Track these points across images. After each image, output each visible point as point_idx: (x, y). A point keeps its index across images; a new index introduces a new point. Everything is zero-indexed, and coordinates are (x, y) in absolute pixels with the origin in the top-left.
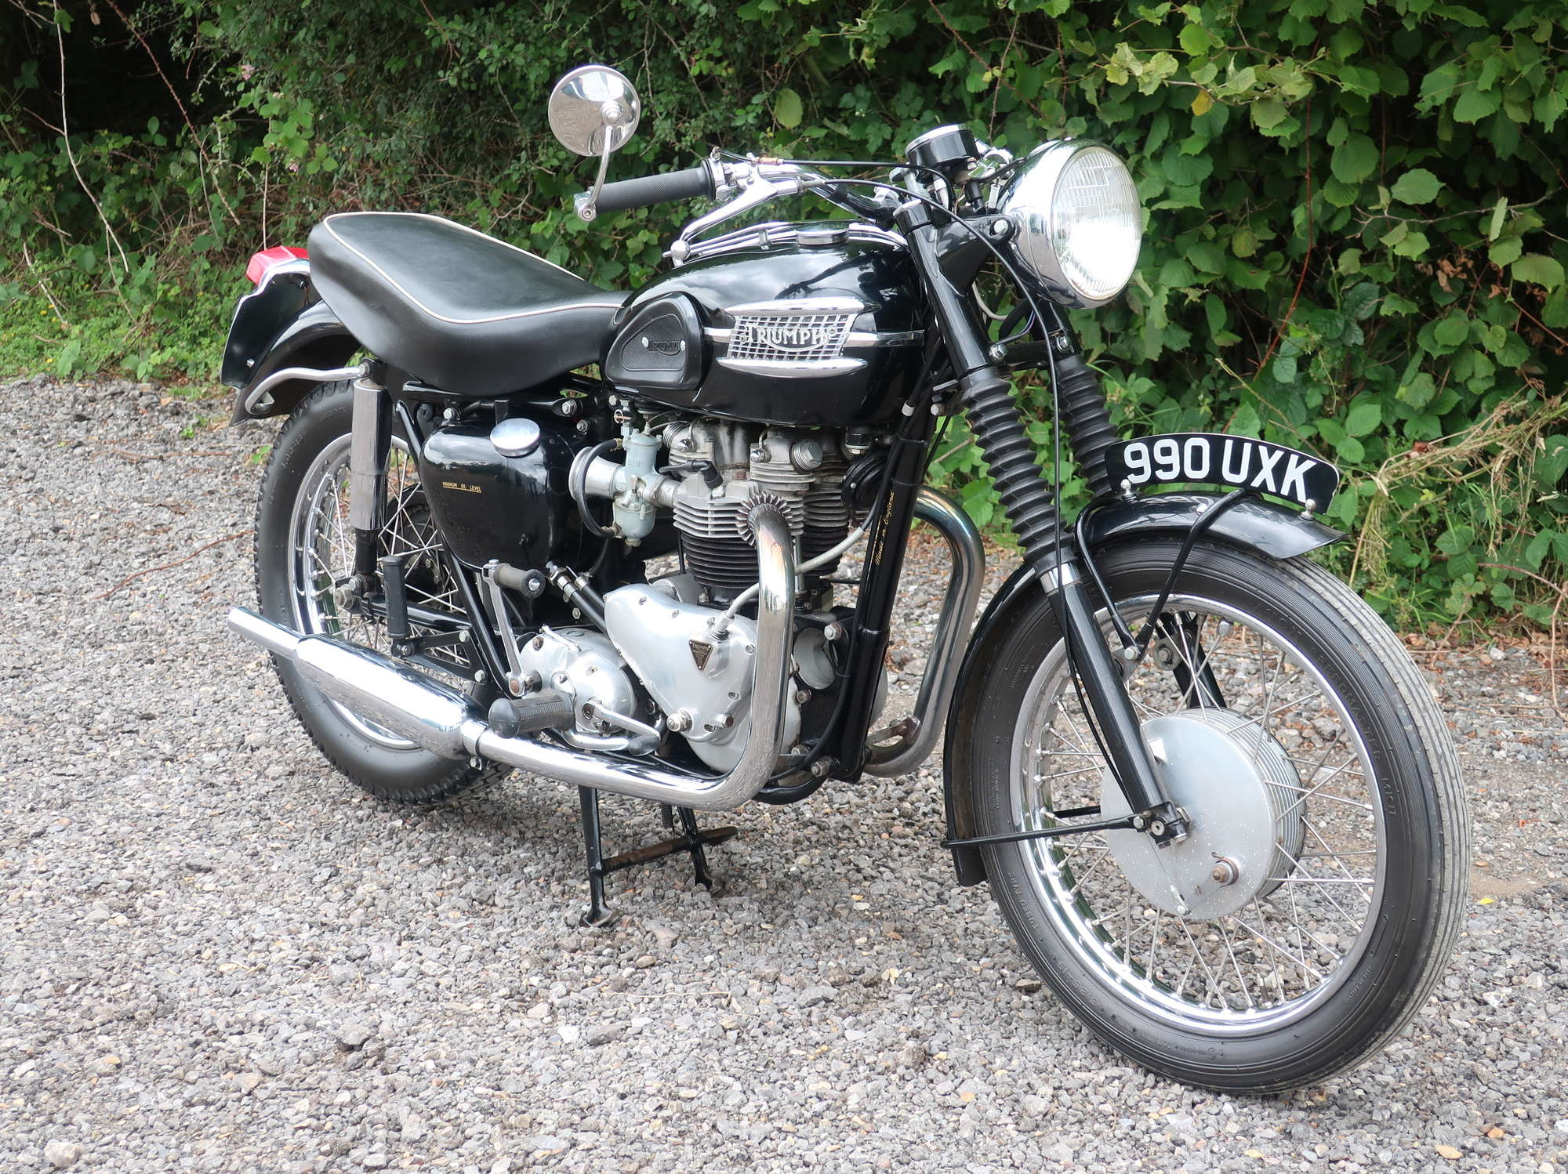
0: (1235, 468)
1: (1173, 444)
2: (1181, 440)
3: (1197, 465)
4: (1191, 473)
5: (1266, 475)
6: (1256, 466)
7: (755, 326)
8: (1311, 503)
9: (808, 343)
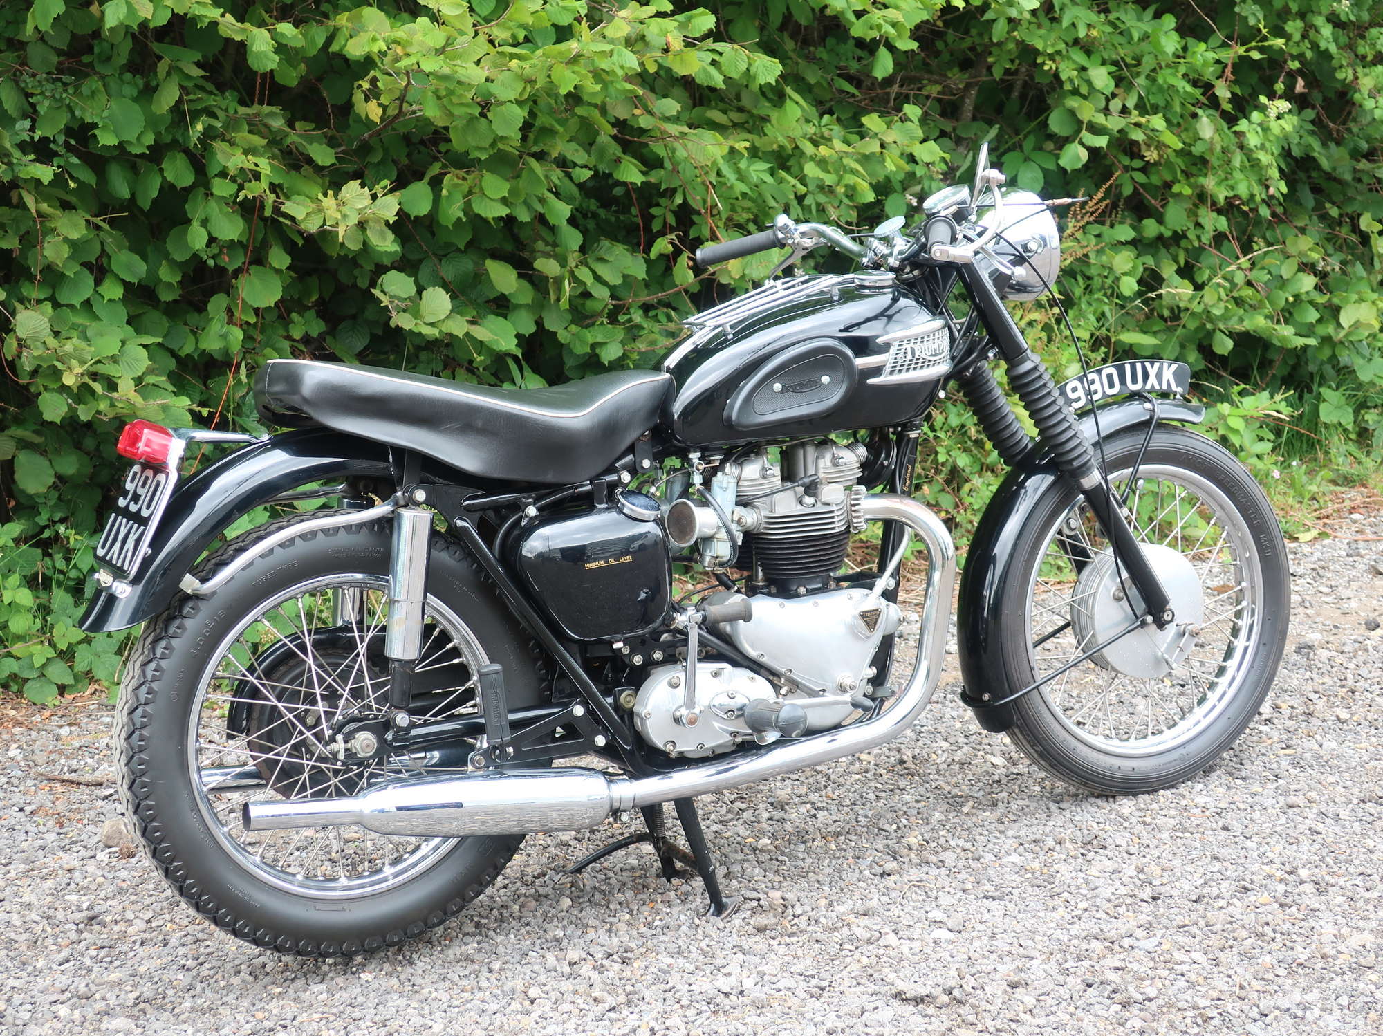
0: (1135, 381)
2: (1099, 372)
3: (1111, 385)
6: (1146, 376)
7: (911, 345)
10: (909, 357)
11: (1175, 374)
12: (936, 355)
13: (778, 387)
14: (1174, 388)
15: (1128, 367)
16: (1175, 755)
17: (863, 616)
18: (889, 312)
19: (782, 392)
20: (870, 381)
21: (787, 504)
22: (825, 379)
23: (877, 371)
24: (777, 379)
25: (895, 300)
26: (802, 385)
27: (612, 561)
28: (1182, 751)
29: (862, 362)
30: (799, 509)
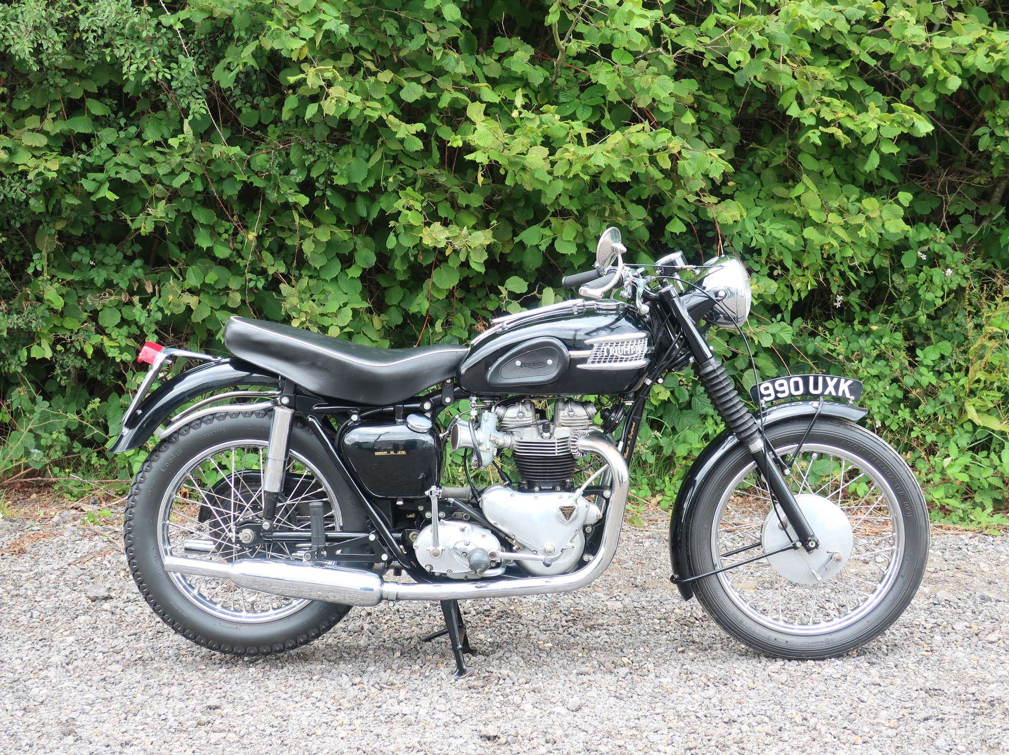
0: (816, 387)
1: (785, 382)
2: (788, 380)
3: (797, 388)
4: (794, 393)
5: (831, 389)
6: (825, 385)
8: (853, 398)
9: (634, 353)
10: (605, 354)
11: (850, 387)
12: (627, 355)
13: (518, 363)
14: (848, 395)
15: (811, 379)
16: (823, 638)
17: (562, 509)
18: (612, 327)
19: (521, 366)
20: (579, 366)
21: (531, 435)
22: (550, 362)
23: (584, 360)
24: (518, 359)
25: (617, 320)
26: (534, 364)
27: (392, 453)
28: (829, 637)
29: (575, 354)
30: (539, 439)
